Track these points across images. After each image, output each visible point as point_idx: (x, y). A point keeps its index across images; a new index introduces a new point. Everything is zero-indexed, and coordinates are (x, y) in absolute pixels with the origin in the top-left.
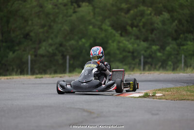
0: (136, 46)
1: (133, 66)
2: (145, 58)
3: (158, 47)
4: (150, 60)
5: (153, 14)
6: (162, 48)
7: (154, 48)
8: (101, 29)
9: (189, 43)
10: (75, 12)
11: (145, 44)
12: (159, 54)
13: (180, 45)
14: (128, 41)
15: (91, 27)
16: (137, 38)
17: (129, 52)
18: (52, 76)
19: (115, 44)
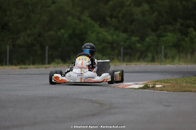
0: (115, 37)
1: (112, 57)
2: (125, 48)
3: (137, 38)
4: (129, 51)
5: (132, 6)
6: (142, 39)
7: (134, 39)
8: (80, 20)
9: (169, 34)
10: (54, 3)
11: (124, 35)
12: (138, 45)
13: (159, 36)
14: (107, 32)
15: (70, 18)
16: (117, 29)
17: (108, 43)
18: (37, 66)
19: (94, 35)
